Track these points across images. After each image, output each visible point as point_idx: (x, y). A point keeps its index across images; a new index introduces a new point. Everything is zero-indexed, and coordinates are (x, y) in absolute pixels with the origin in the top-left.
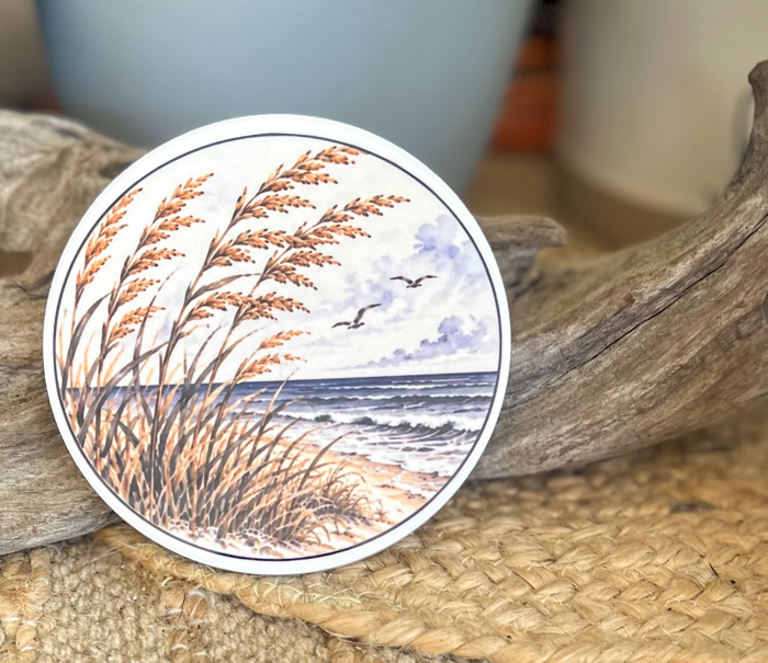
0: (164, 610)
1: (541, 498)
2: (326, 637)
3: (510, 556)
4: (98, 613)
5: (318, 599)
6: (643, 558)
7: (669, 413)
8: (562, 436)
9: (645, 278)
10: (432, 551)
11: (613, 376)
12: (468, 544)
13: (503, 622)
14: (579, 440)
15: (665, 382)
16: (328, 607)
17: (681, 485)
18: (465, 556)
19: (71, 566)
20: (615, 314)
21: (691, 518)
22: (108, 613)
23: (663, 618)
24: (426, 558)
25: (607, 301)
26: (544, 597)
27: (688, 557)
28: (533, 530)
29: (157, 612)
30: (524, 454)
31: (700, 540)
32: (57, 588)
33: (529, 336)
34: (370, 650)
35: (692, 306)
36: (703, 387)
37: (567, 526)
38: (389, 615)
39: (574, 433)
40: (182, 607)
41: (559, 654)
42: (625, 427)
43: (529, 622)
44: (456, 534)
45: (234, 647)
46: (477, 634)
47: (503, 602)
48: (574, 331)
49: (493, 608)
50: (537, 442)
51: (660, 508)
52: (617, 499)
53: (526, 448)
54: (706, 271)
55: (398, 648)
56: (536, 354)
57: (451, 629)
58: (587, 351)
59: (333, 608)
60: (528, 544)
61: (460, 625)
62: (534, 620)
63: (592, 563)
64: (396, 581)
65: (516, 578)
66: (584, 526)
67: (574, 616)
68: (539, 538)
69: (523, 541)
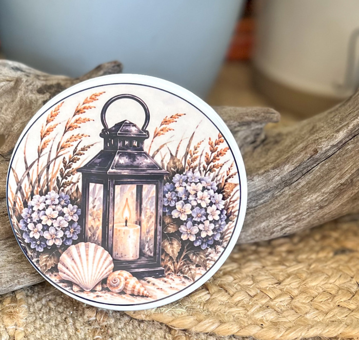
0: (87, 319)
2: (170, 329)
3: (258, 282)
4: (54, 322)
5: (165, 311)
6: (323, 280)
7: (334, 208)
8: (282, 221)
9: (323, 140)
10: (219, 281)
11: (307, 190)
12: (236, 277)
13: (258, 317)
14: (290, 223)
15: (333, 192)
16: (170, 315)
17: (337, 240)
18: (235, 283)
19: (36, 297)
20: (308, 159)
21: (344, 258)
22: (59, 321)
23: (337, 310)
24: (216, 285)
25: (304, 152)
26: (277, 303)
27: (346, 278)
28: (267, 268)
29: (84, 319)
30: (262, 231)
31: (350, 269)
32: (32, 310)
33: (265, 171)
34: (193, 334)
35: (346, 153)
36: (352, 194)
37: (284, 265)
38: (201, 317)
39: (288, 219)
40: (96, 317)
41: (287, 332)
42: (313, 216)
43: (270, 316)
44: (230, 271)
45: (125, 336)
46: (246, 325)
47: (257, 307)
48: (288, 168)
49: (252, 310)
51: (328, 253)
52: (307, 249)
53: (264, 228)
54: (353, 135)
55: (207, 333)
56: (269, 181)
57: (233, 323)
58: (293, 177)
59: (173, 315)
60: (266, 276)
61: (237, 320)
62: (273, 315)
63: (299, 284)
64: (203, 299)
65: (262, 294)
66: (292, 264)
67: (292, 312)
68: (271, 272)
69: (263, 273)
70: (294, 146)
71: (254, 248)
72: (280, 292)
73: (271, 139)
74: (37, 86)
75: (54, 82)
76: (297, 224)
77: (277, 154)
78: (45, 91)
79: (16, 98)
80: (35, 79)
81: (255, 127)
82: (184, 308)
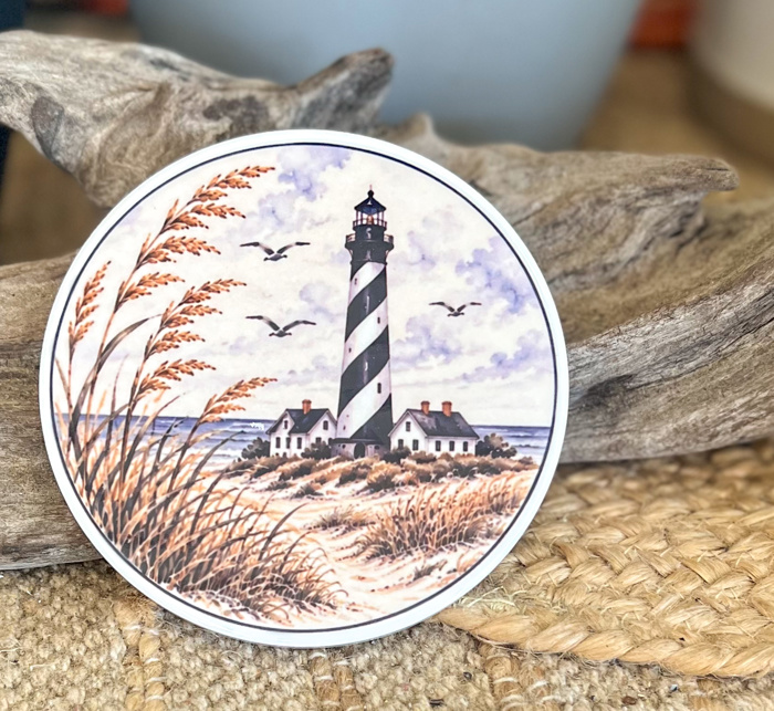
1: (706, 475)
2: (477, 643)
3: (677, 545)
5: (466, 603)
8: (735, 410)
10: (590, 540)
12: (630, 531)
13: (673, 623)
14: (754, 415)
16: (479, 612)
18: (627, 546)
24: (583, 548)
26: (718, 592)
28: (701, 514)
30: (691, 431)
33: (701, 299)
34: (528, 656)
37: (737, 508)
38: (547, 618)
39: (749, 406)
41: (739, 657)
43: (702, 621)
44: (615, 519)
45: (377, 655)
46: (648, 638)
47: (673, 599)
48: (751, 292)
49: (662, 606)
50: (707, 418)
53: (694, 425)
55: (558, 655)
56: (708, 319)
57: (618, 633)
58: (764, 314)
59: (484, 612)
60: (696, 531)
61: (626, 627)
62: (708, 619)
63: (769, 551)
64: (553, 577)
65: (686, 571)
66: (757, 507)
67: (752, 613)
68: (708, 522)
69: (690, 526)
70: (767, 244)
71: (673, 468)
72: (726, 568)
73: (719, 227)
74: (204, 102)
75: (242, 94)
76: (769, 417)
77: (730, 260)
78: (221, 114)
79: (158, 127)
80: (200, 86)
81: (681, 198)
82: (511, 597)
